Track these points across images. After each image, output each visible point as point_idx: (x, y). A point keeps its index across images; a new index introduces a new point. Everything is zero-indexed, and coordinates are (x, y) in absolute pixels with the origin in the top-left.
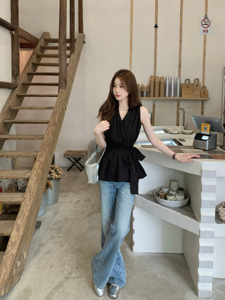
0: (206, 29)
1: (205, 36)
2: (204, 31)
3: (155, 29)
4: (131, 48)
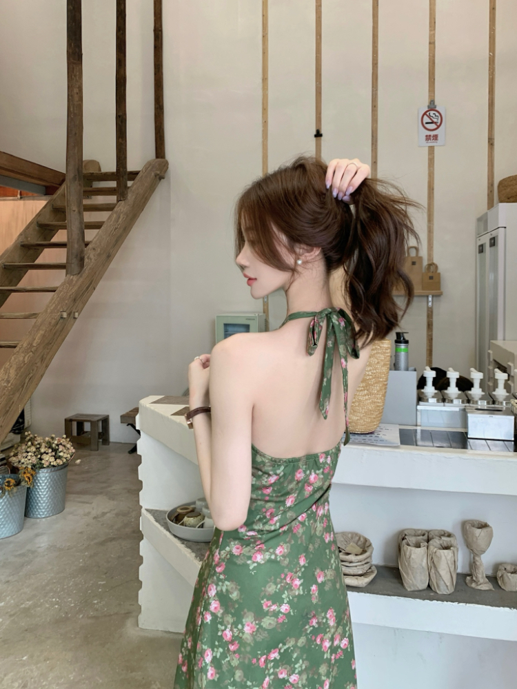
0: (432, 133)
1: (431, 149)
2: (428, 138)
3: (316, 140)
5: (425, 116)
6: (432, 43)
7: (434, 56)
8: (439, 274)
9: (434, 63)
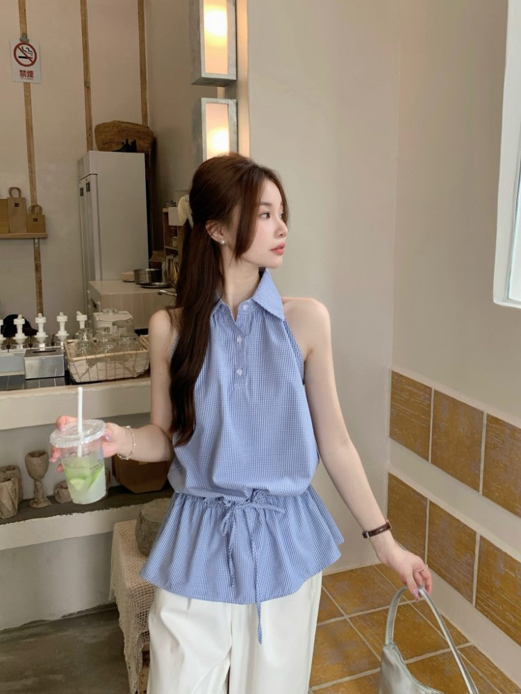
1: (27, 86)
2: (22, 73)
5: (18, 50)
8: (44, 216)
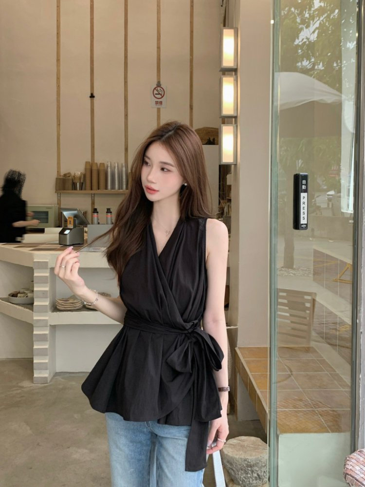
0: (159, 100)
1: (159, 110)
2: (157, 103)
3: (91, 100)
4: (59, 125)
5: (155, 90)
6: (159, 48)
7: (160, 55)
9: (160, 59)
